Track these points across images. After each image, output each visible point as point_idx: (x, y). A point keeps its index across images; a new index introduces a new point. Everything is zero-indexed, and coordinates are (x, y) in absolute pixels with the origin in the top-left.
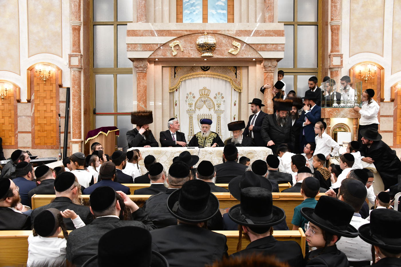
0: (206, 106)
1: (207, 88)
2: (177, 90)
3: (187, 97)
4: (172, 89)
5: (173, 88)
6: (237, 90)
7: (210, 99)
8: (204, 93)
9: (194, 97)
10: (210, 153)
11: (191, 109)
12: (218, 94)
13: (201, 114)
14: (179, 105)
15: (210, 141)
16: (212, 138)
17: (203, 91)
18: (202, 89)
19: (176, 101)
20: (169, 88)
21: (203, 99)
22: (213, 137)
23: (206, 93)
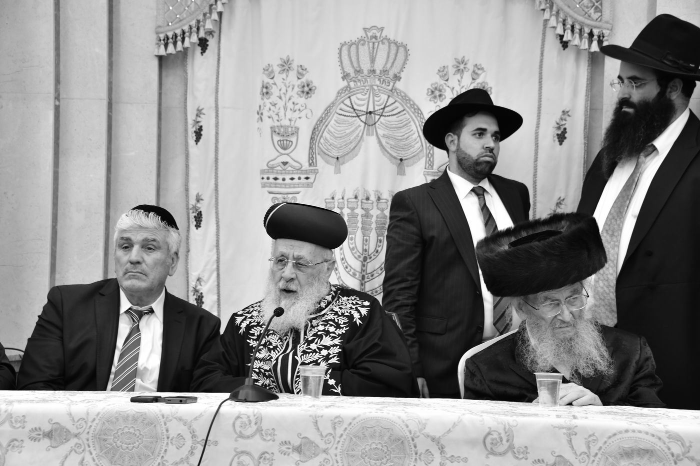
0: (380, 142)
1: (390, 33)
2: (203, 44)
3: (266, 91)
4: (176, 36)
5: (179, 32)
6: (576, 41)
7: (406, 99)
8: (366, 66)
9: (308, 90)
10: (298, 449)
11: (285, 163)
12: (451, 71)
13: (349, 195)
14: (217, 133)
15: (324, 352)
16: (338, 326)
17: (364, 51)
18: (354, 39)
19: (199, 113)
20: (157, 33)
21: (361, 102)
22: (342, 321)
23: (379, 66)
